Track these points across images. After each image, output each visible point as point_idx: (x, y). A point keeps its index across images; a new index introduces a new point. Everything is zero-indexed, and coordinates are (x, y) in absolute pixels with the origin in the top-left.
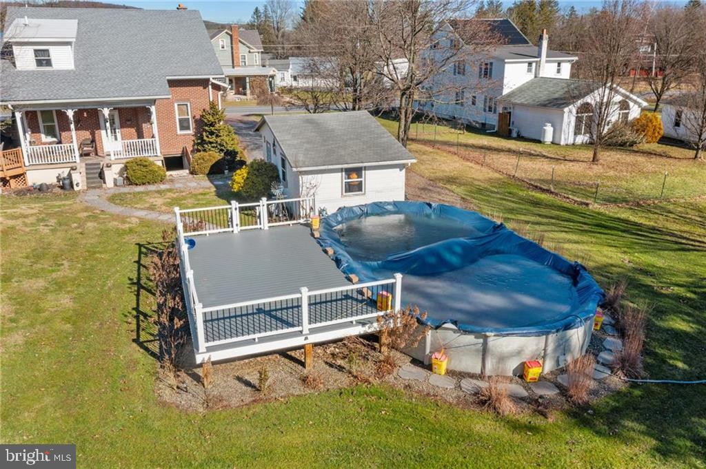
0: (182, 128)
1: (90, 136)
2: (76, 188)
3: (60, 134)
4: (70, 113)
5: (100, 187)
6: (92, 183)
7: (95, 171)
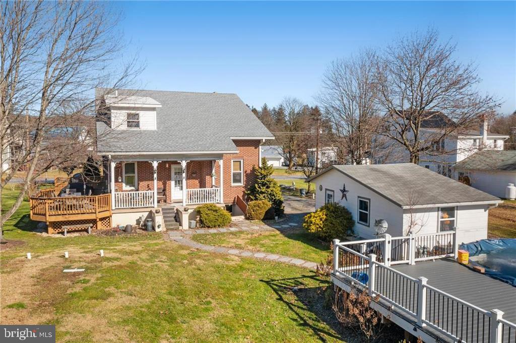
0: (235, 181)
1: (162, 186)
2: (157, 230)
3: (138, 184)
4: (155, 164)
5: (177, 229)
6: (170, 225)
7: (171, 215)
